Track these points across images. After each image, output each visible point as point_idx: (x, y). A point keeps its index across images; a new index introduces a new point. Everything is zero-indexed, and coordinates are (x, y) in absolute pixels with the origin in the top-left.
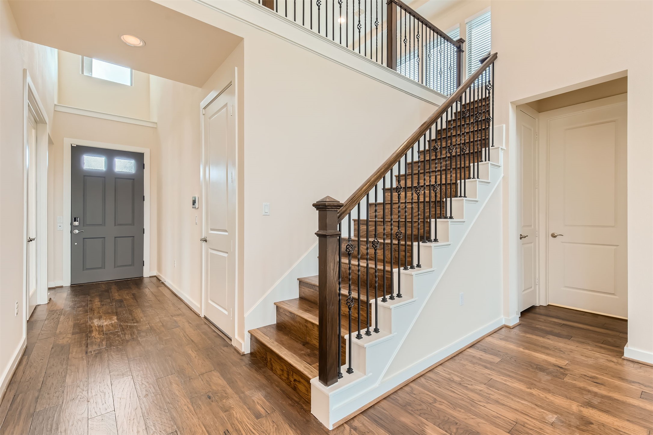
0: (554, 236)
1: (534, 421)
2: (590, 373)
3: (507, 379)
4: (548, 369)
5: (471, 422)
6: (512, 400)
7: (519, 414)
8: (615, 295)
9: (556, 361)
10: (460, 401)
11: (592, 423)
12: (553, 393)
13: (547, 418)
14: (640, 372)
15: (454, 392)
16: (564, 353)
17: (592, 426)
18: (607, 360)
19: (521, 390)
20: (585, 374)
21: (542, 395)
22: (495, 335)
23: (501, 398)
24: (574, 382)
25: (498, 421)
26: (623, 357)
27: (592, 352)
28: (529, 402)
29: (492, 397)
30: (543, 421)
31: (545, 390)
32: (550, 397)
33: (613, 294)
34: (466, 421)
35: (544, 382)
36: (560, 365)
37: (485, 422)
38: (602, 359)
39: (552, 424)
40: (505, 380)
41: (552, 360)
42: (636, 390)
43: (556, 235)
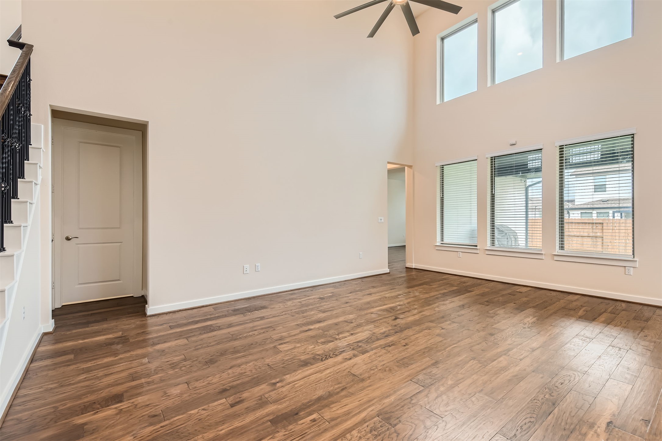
0: (68, 239)
1: (139, 367)
2: (139, 331)
3: (95, 361)
4: (114, 342)
5: (103, 395)
6: (114, 368)
7: (126, 370)
8: (120, 281)
9: (114, 335)
10: (78, 393)
11: (164, 350)
12: (133, 350)
13: (143, 362)
14: (160, 319)
15: (64, 393)
16: (113, 329)
17: (165, 351)
18: (140, 321)
19: (112, 361)
20: (138, 333)
21: (128, 355)
22: (42, 344)
23: (105, 372)
24: (136, 339)
25: (119, 382)
26: (147, 316)
27: (128, 321)
28: (125, 362)
29: (99, 375)
30: (143, 364)
31: (125, 352)
32: (132, 353)
33: (119, 280)
34: (98, 397)
35: (121, 349)
36: (118, 336)
37: (113, 388)
38: (137, 322)
39: (149, 362)
40: (95, 363)
41: (111, 336)
42: (166, 327)
43: (71, 238)
